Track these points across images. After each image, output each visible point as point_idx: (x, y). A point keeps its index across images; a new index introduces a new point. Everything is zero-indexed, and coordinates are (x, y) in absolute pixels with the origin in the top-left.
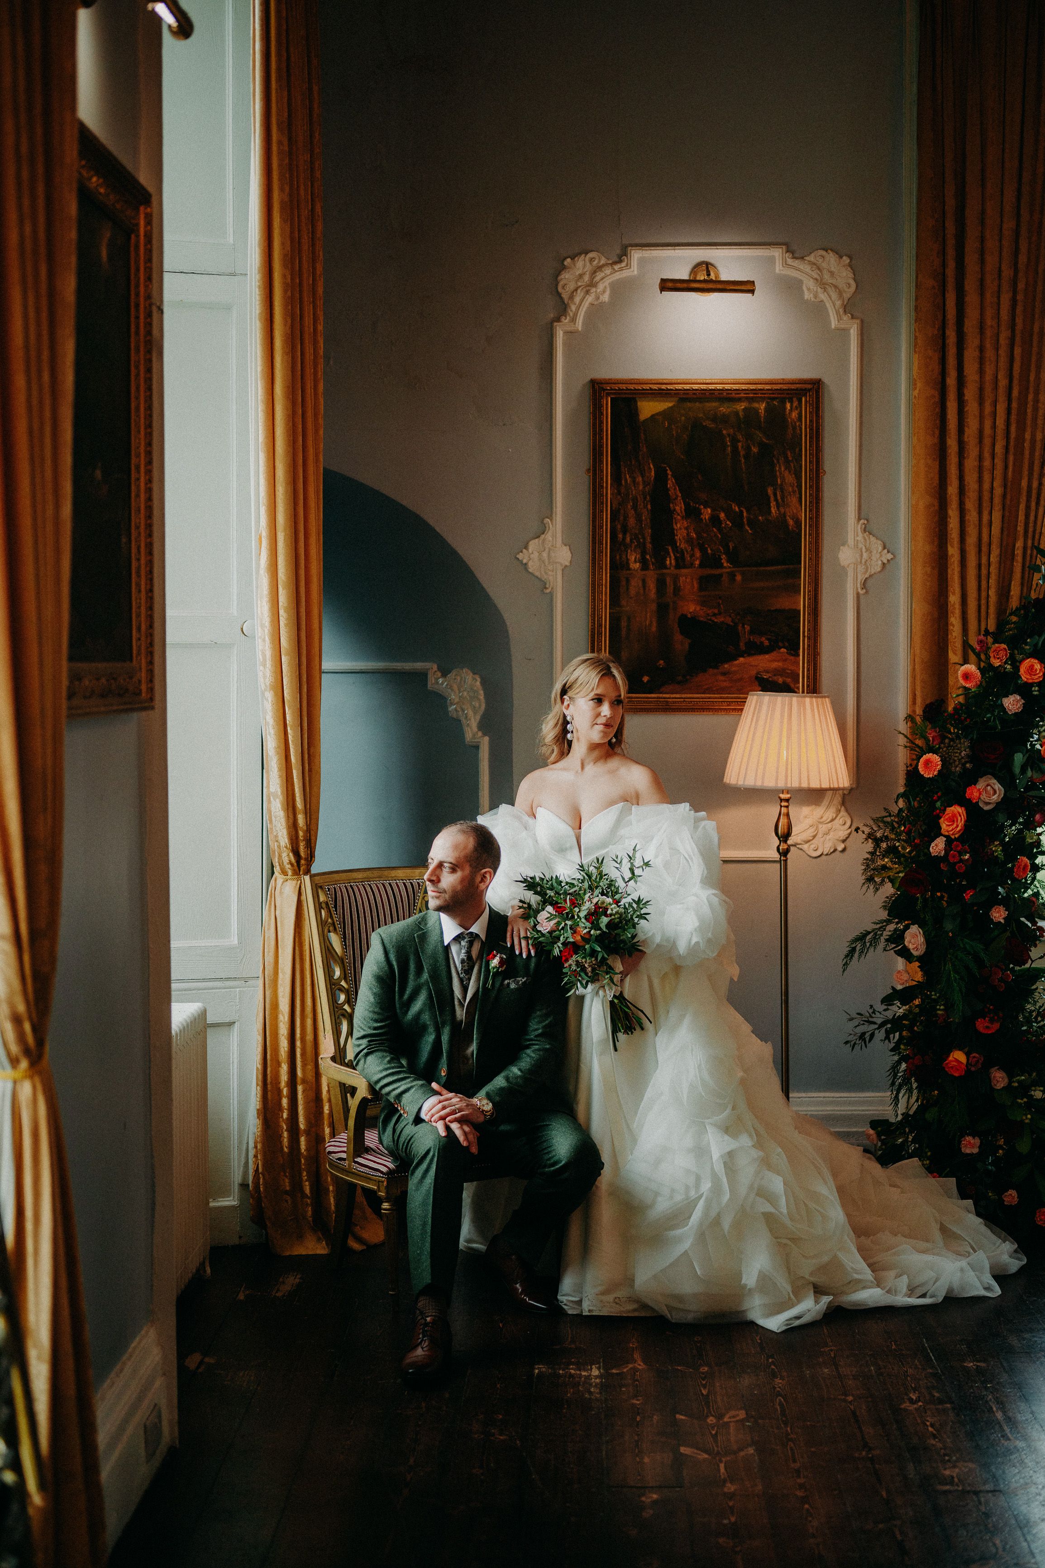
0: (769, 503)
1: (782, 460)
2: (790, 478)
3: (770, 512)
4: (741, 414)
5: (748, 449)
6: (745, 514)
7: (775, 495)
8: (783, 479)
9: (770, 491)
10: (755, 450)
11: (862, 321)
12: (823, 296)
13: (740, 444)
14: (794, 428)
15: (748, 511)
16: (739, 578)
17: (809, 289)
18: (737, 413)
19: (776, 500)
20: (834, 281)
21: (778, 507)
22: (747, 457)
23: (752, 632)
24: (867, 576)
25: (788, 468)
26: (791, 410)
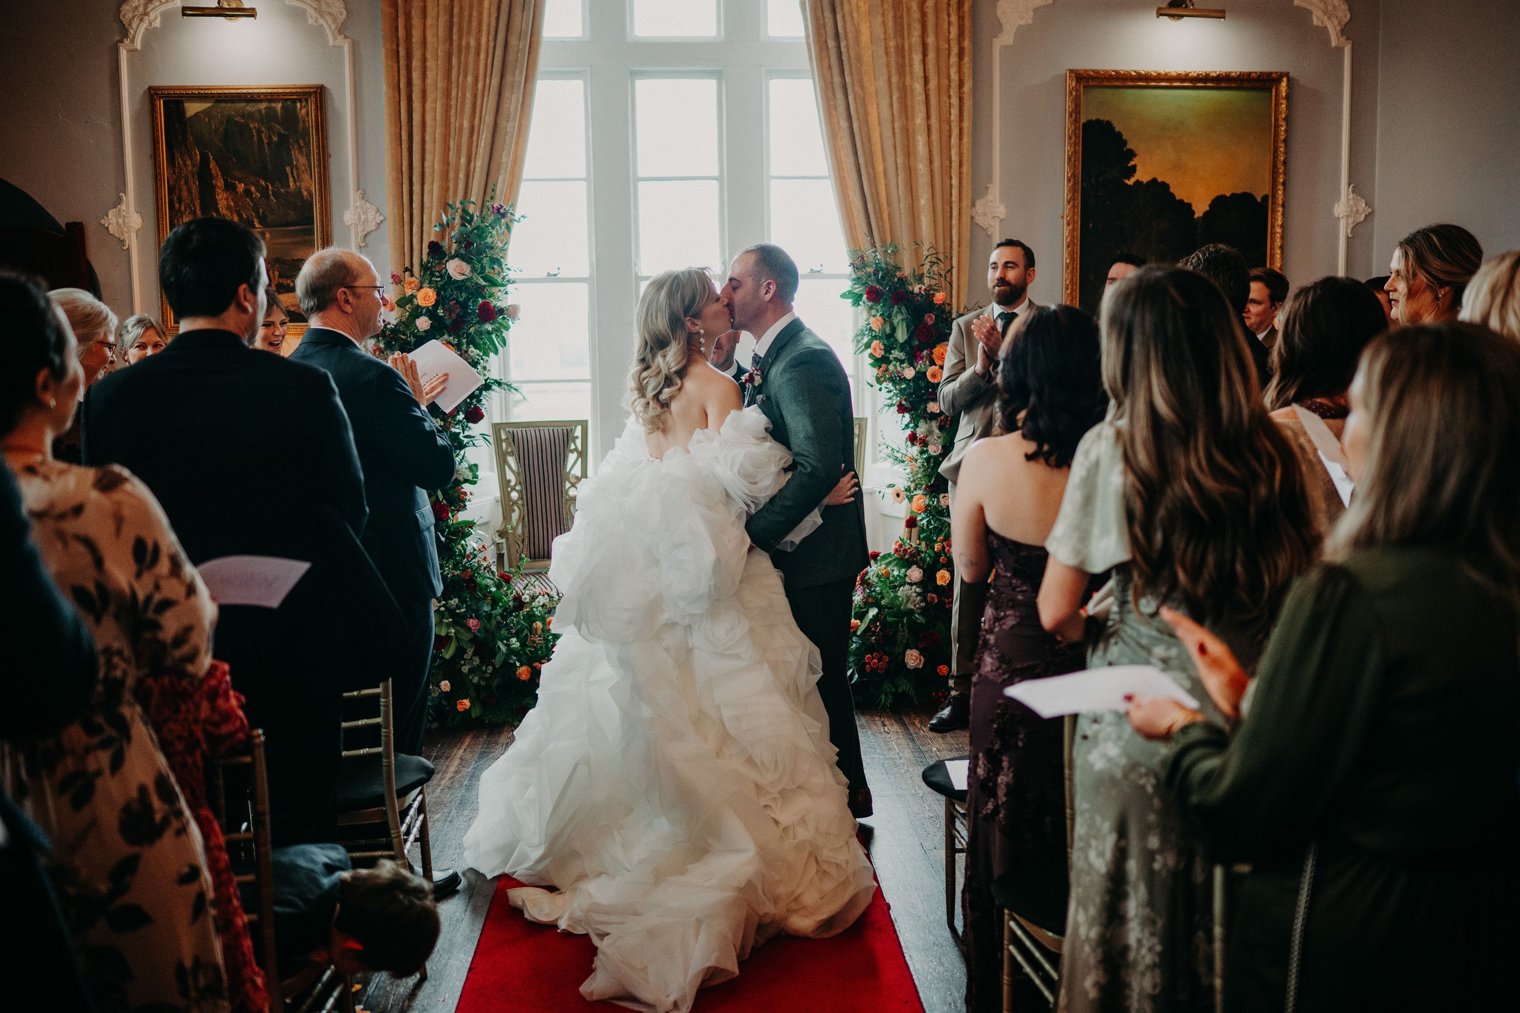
0: (288, 179)
1: (296, 147)
2: (302, 160)
3: (289, 186)
4: (263, 112)
5: (270, 138)
6: (270, 188)
7: (292, 173)
8: (297, 160)
9: (288, 169)
10: (275, 139)
11: (353, 40)
12: (321, 21)
13: (263, 135)
14: (304, 122)
15: (272, 186)
16: (268, 235)
17: (311, 16)
18: (260, 111)
19: (293, 176)
20: (329, 10)
21: (295, 181)
22: (269, 144)
23: (280, 276)
24: (365, 233)
25: (301, 152)
26: (301, 108)
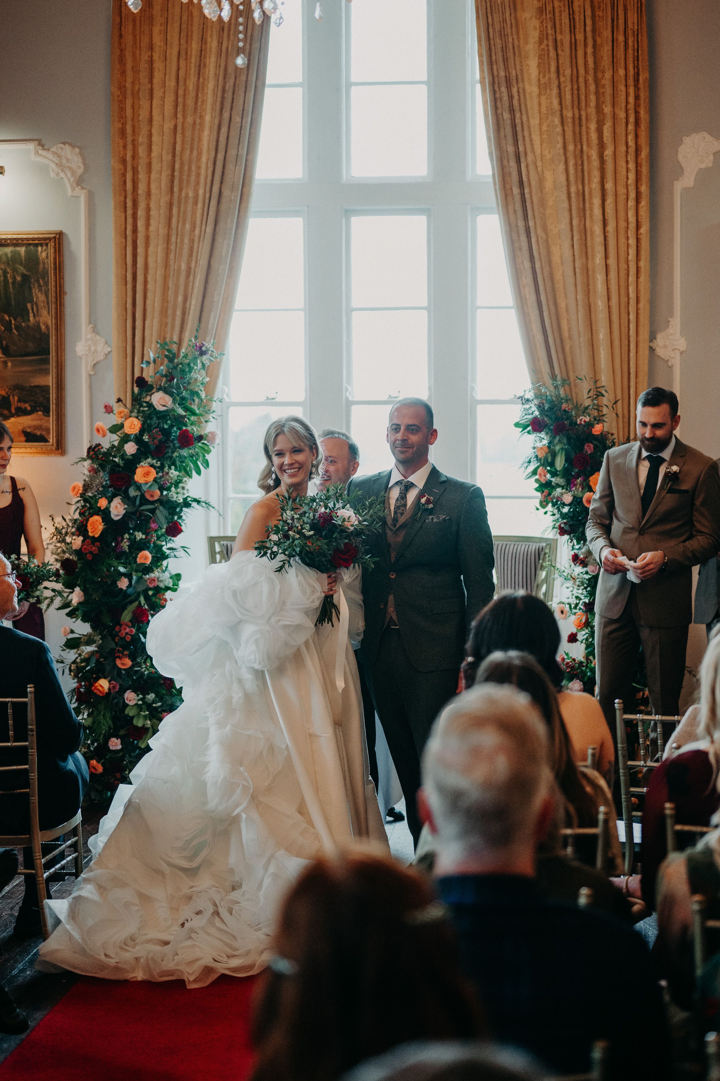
0: (28, 313)
1: (36, 285)
2: (42, 297)
3: (29, 320)
4: (9, 255)
5: (14, 278)
6: (13, 322)
7: (33, 309)
8: (37, 298)
9: (29, 306)
10: (19, 278)
11: (89, 191)
12: (62, 175)
13: (9, 275)
14: (44, 263)
15: (15, 320)
16: (9, 364)
17: (53, 170)
18: (6, 255)
19: (33, 312)
20: (69, 165)
21: (34, 316)
22: (14, 283)
23: (19, 401)
24: (95, 362)
25: (40, 290)
26: (42, 252)
